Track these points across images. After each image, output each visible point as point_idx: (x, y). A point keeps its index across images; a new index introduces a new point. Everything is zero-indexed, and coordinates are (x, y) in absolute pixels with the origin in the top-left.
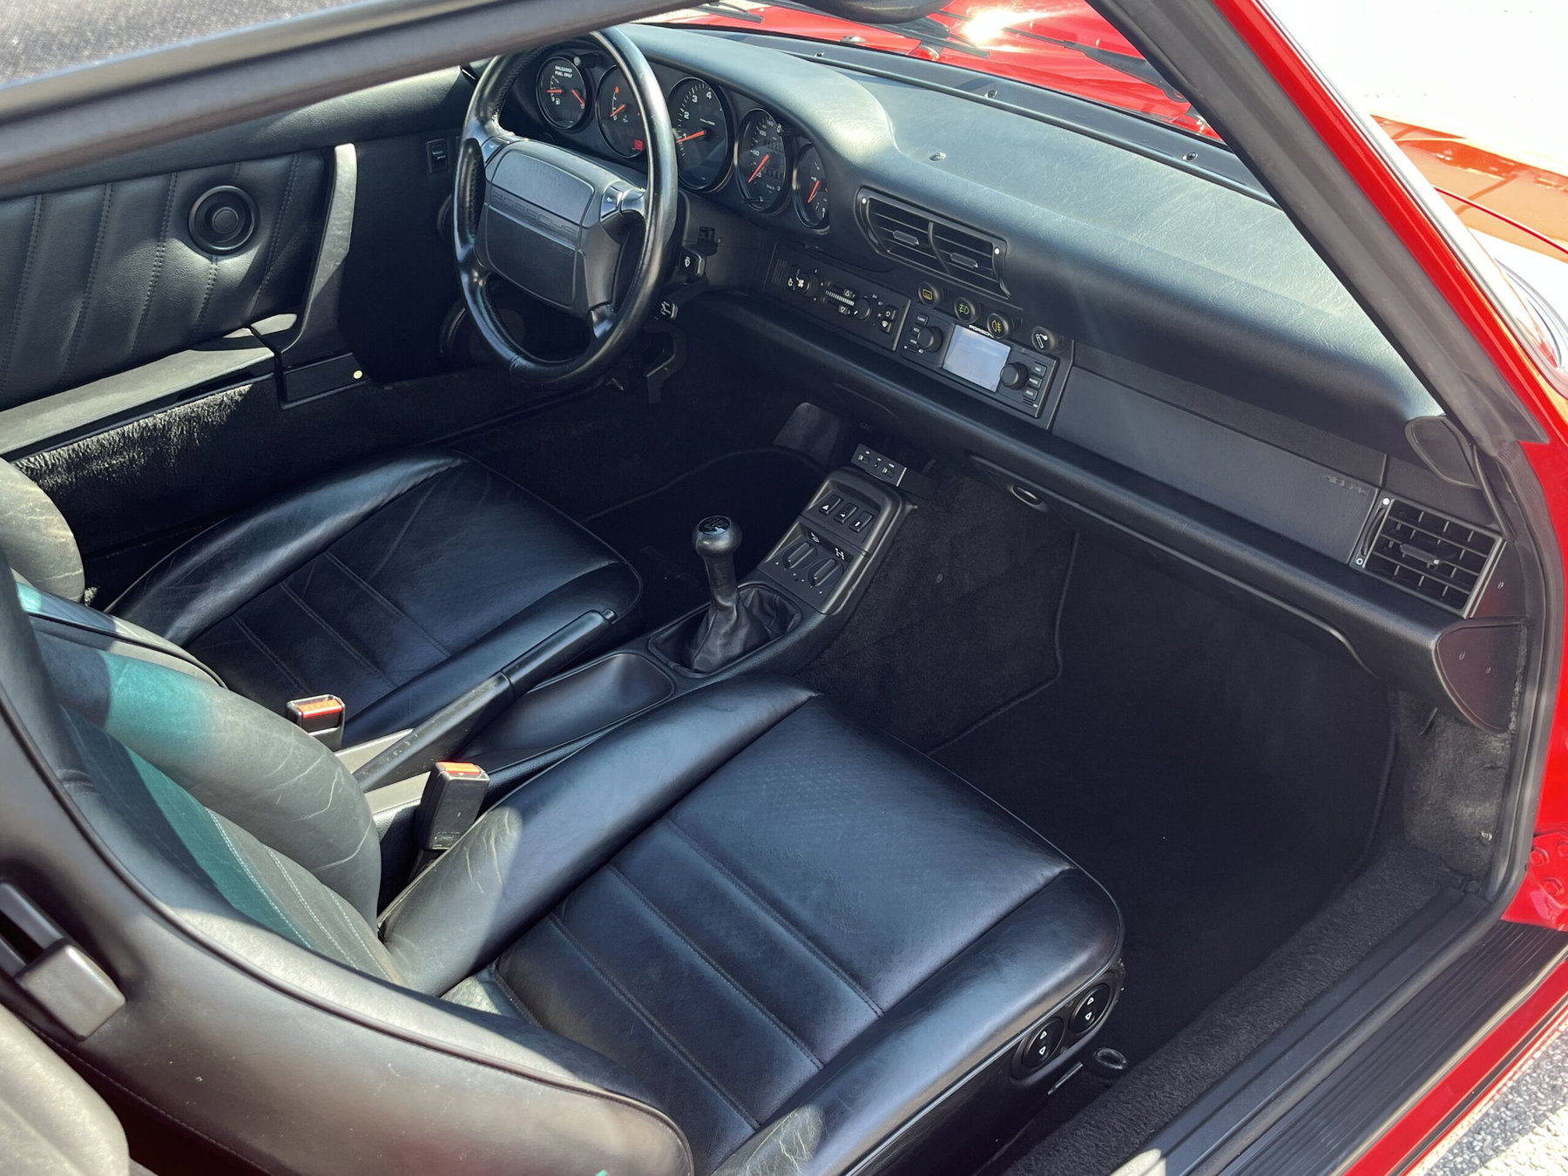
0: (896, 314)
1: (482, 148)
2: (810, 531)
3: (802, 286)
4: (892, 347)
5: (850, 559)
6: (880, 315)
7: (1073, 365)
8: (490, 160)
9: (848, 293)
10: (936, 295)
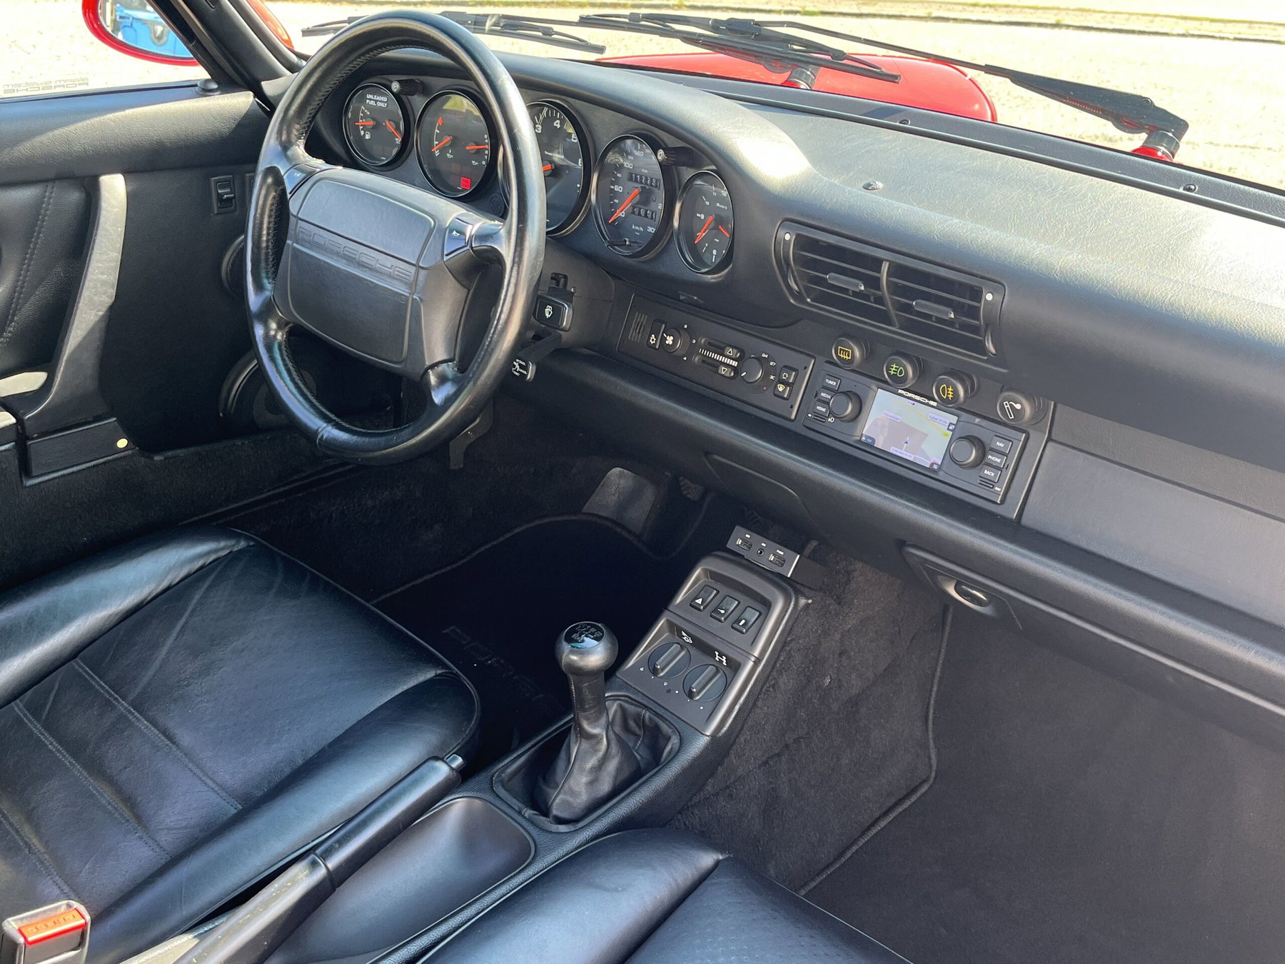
0: (796, 377)
1: (285, 177)
2: (679, 630)
3: (671, 343)
4: (791, 414)
5: (735, 667)
6: (772, 377)
7: (1049, 439)
8: (294, 191)
9: (730, 352)
10: (857, 354)
